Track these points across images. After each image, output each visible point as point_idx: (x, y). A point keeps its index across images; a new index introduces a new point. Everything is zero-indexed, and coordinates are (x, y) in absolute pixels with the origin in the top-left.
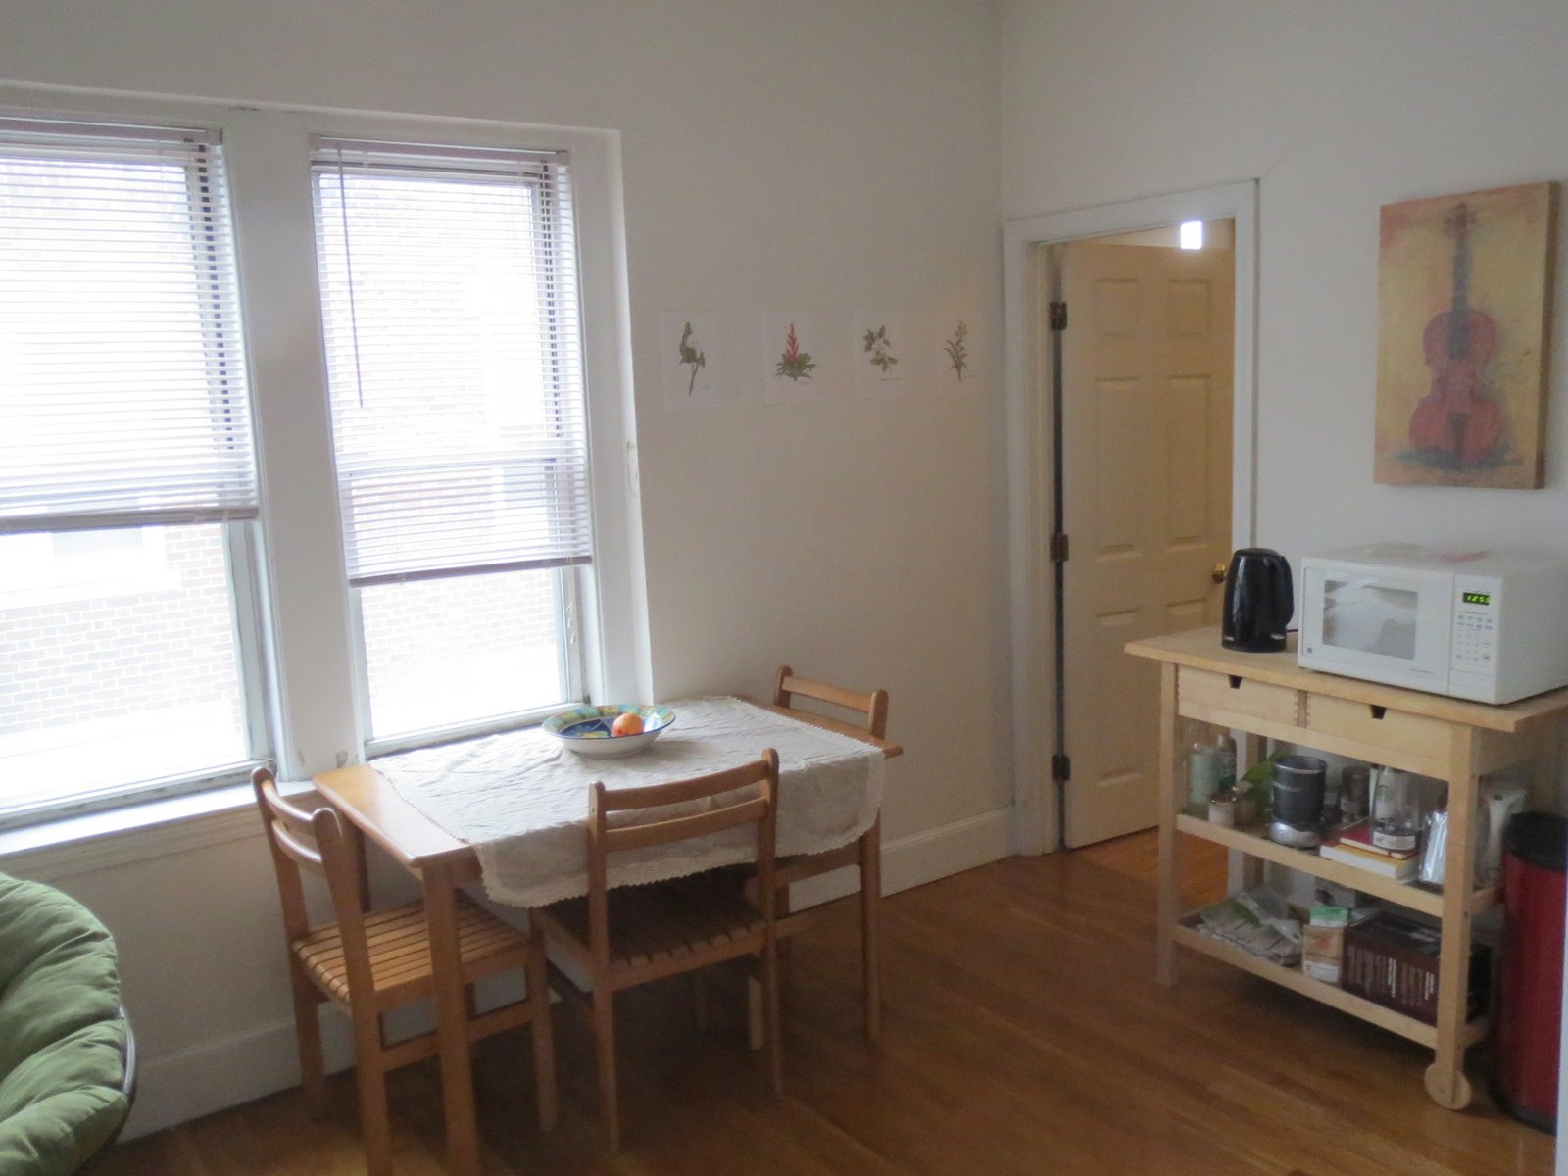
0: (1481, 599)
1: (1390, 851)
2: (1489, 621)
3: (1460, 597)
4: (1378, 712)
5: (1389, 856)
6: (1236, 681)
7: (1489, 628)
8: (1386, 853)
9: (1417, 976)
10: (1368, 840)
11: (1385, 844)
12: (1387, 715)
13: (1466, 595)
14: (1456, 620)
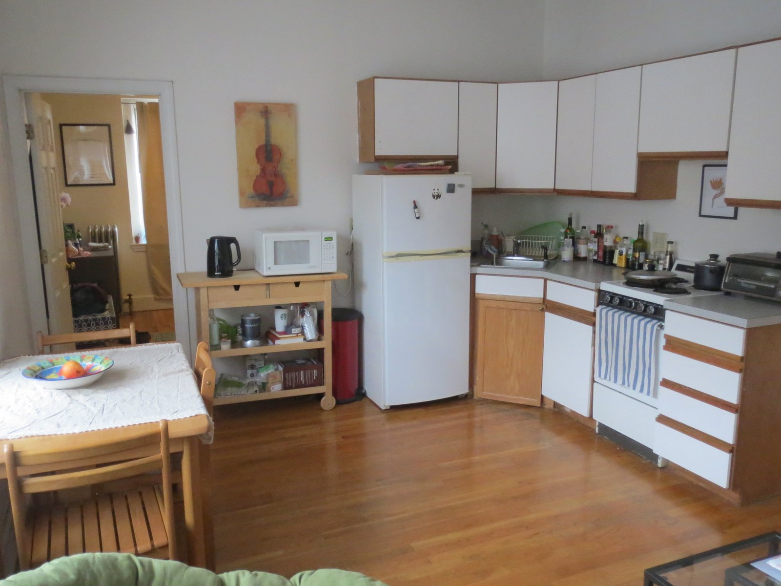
0: (331, 239)
1: (297, 334)
2: (333, 246)
3: (324, 239)
4: (297, 284)
5: (297, 336)
6: (237, 288)
7: (333, 248)
8: (296, 335)
9: (311, 373)
10: (291, 333)
11: (297, 332)
12: (300, 285)
13: (326, 238)
14: (323, 247)
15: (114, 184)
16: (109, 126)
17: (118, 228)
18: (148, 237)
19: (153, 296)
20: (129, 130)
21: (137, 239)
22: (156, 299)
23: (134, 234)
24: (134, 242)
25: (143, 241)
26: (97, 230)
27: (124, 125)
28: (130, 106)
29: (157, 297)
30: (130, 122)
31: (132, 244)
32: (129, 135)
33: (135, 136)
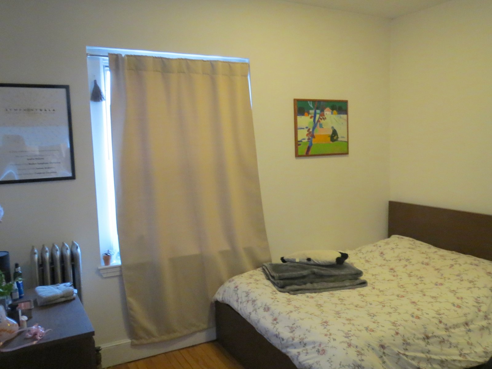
15: (73, 178)
16: (67, 87)
17: (80, 249)
18: (123, 254)
19: (129, 341)
20: (97, 96)
21: (107, 258)
22: (133, 345)
23: (103, 250)
24: (103, 265)
25: (116, 261)
26: (36, 257)
27: (91, 87)
28: (99, 59)
29: (136, 342)
30: (98, 84)
31: (100, 268)
32: (98, 103)
33: (106, 105)
